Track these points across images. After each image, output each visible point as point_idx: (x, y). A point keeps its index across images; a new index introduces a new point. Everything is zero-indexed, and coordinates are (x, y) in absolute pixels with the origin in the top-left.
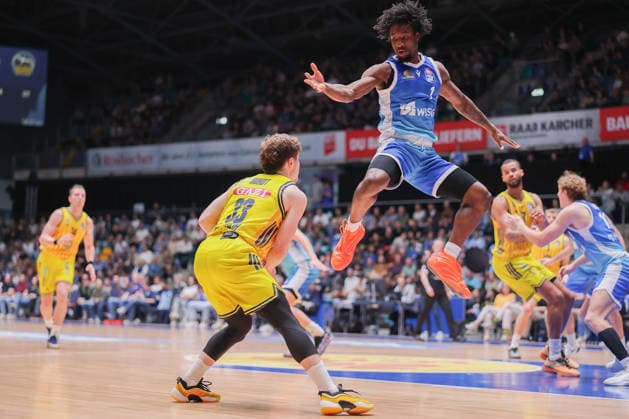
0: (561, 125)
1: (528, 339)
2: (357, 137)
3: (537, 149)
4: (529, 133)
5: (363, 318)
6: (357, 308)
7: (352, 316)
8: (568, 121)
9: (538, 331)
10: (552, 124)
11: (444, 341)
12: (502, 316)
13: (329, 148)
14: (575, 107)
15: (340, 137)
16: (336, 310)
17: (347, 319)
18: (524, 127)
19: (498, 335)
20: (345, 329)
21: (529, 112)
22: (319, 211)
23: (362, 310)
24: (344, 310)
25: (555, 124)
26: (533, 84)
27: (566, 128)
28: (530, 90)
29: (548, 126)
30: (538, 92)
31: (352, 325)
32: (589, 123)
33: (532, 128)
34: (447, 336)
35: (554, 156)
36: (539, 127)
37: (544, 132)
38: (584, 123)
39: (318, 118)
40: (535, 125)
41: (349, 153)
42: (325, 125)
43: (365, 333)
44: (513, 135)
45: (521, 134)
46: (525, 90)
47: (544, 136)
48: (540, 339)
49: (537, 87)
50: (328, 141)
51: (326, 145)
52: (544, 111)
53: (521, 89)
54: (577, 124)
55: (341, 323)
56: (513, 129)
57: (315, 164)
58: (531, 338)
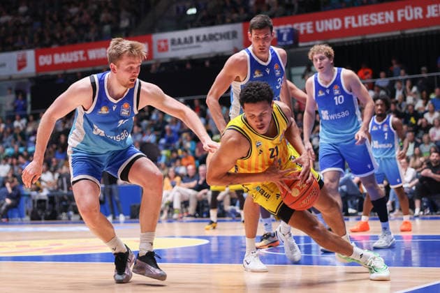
0: (212, 37)
1: (194, 216)
2: (44, 54)
3: (194, 58)
4: (186, 45)
5: (57, 207)
6: (51, 198)
7: (47, 206)
8: (217, 34)
9: (203, 209)
10: (205, 36)
11: (125, 222)
12: (173, 198)
13: (22, 64)
14: (223, 22)
15: (30, 54)
16: (34, 201)
17: (43, 209)
18: (182, 40)
19: (170, 214)
20: (43, 217)
21: (185, 28)
22: (17, 117)
23: (57, 200)
24: (41, 201)
25: (207, 37)
26: (188, 4)
27: (217, 40)
28: (186, 10)
29: (201, 38)
30: (192, 11)
31: (49, 213)
32: (235, 34)
33: (188, 41)
34: (128, 217)
35: (207, 63)
36: (195, 39)
37: (199, 44)
38: (231, 36)
39: (10, 39)
40: (191, 38)
41: (38, 67)
42: (17, 45)
43: (60, 219)
44: (174, 47)
45: (179, 46)
46: (181, 10)
47: (198, 46)
48: (205, 215)
49: (191, 7)
50: (20, 58)
51: (19, 61)
52: (198, 26)
53: (178, 9)
54: (225, 36)
55: (39, 212)
56: (173, 42)
57: (11, 78)
58: (197, 215)
